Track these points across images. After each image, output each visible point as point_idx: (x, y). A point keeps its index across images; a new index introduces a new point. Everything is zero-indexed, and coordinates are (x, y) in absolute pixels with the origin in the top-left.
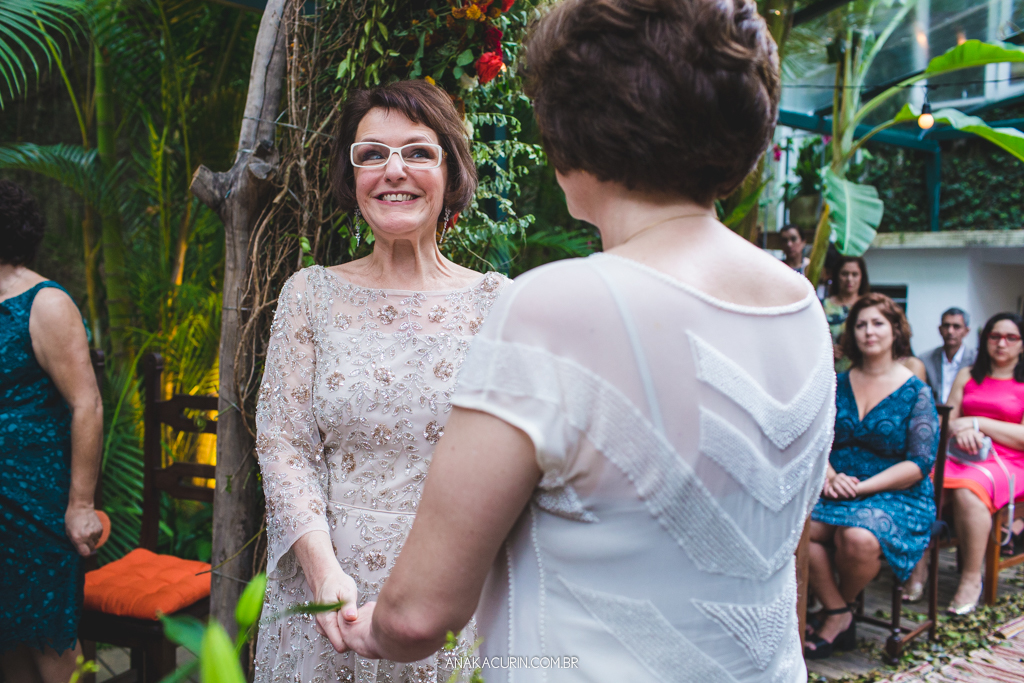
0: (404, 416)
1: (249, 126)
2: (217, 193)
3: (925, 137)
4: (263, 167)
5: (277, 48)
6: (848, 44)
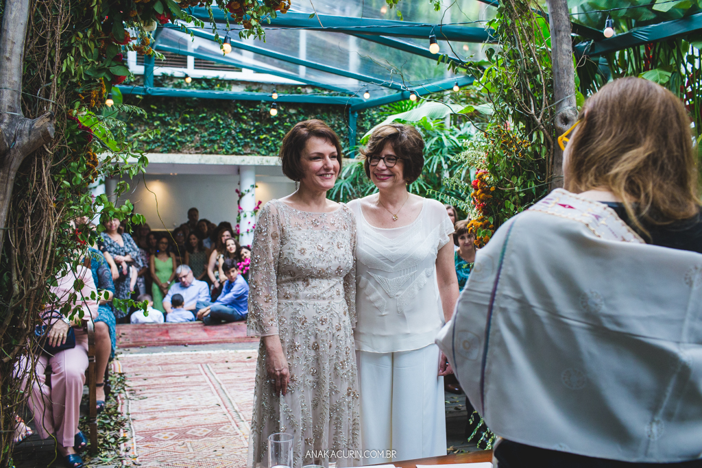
2: (7, 144)
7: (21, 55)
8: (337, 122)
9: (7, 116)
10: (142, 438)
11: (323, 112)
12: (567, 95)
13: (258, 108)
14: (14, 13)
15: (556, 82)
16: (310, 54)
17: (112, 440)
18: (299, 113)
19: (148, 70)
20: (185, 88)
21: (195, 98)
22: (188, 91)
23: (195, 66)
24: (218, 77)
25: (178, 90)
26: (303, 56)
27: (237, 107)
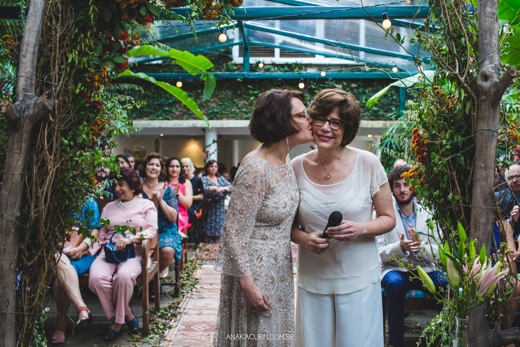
2: (17, 115)
4: (50, 104)
7: (34, 53)
8: (390, 92)
9: (21, 96)
10: (184, 327)
11: (378, 85)
12: (489, 54)
13: (326, 84)
14: (29, 24)
15: (480, 42)
16: (368, 42)
17: (162, 327)
18: (359, 87)
19: (246, 61)
20: (272, 72)
21: (280, 79)
22: (274, 73)
23: (280, 55)
24: (297, 62)
25: (268, 73)
26: (362, 44)
27: (310, 84)
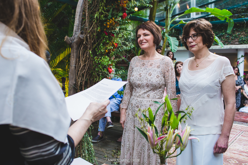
0: (143, 82)
1: (76, 28)
2: (71, 42)
3: (179, 26)
4: (82, 36)
5: (81, 11)
6: (169, 7)
9: (74, 34)
